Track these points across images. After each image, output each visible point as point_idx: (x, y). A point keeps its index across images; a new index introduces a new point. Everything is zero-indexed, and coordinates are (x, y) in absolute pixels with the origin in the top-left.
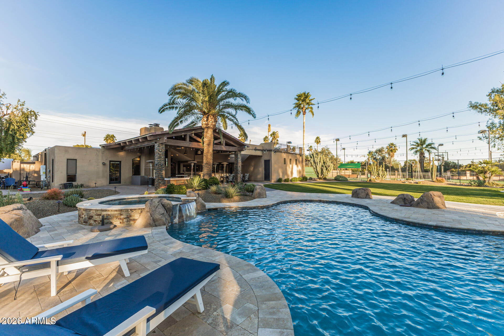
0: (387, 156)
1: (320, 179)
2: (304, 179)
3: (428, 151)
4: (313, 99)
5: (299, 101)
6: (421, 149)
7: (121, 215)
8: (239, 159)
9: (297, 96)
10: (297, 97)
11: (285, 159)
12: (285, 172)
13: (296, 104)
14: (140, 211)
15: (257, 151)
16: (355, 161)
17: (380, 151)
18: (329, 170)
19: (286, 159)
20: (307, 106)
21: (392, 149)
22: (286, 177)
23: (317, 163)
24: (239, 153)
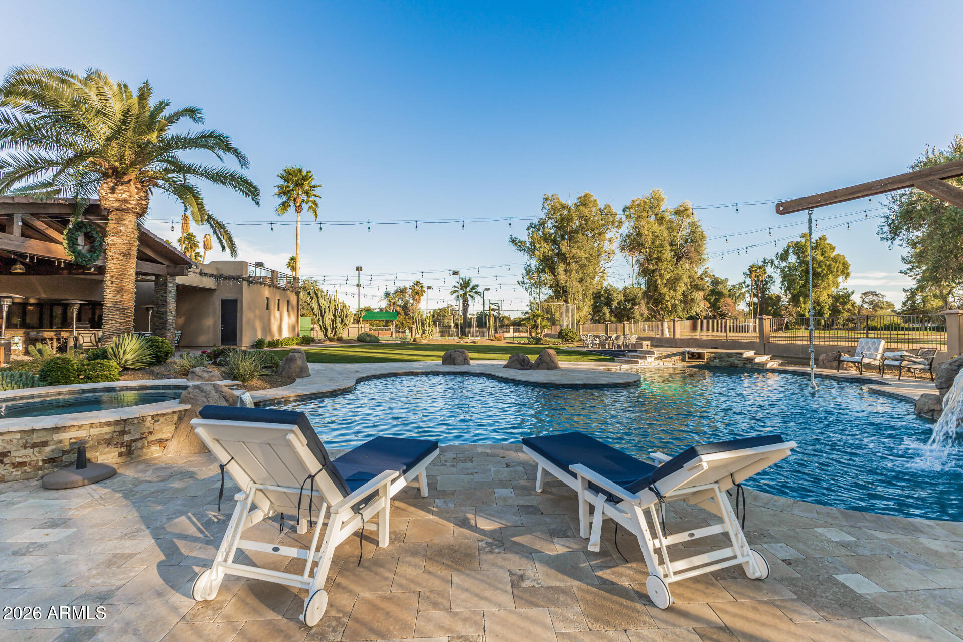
0: (411, 301)
1: (331, 340)
2: (307, 340)
3: (472, 297)
4: (319, 186)
5: (288, 182)
6: (465, 294)
7: (123, 435)
8: (170, 296)
9: (285, 170)
10: (284, 173)
11: (268, 299)
12: (267, 328)
13: (282, 187)
14: (176, 418)
15: (204, 279)
16: (372, 307)
17: (402, 291)
18: (347, 323)
19: (270, 300)
20: (305, 197)
21: (418, 291)
22: (269, 339)
23: (324, 309)
24: (169, 279)
